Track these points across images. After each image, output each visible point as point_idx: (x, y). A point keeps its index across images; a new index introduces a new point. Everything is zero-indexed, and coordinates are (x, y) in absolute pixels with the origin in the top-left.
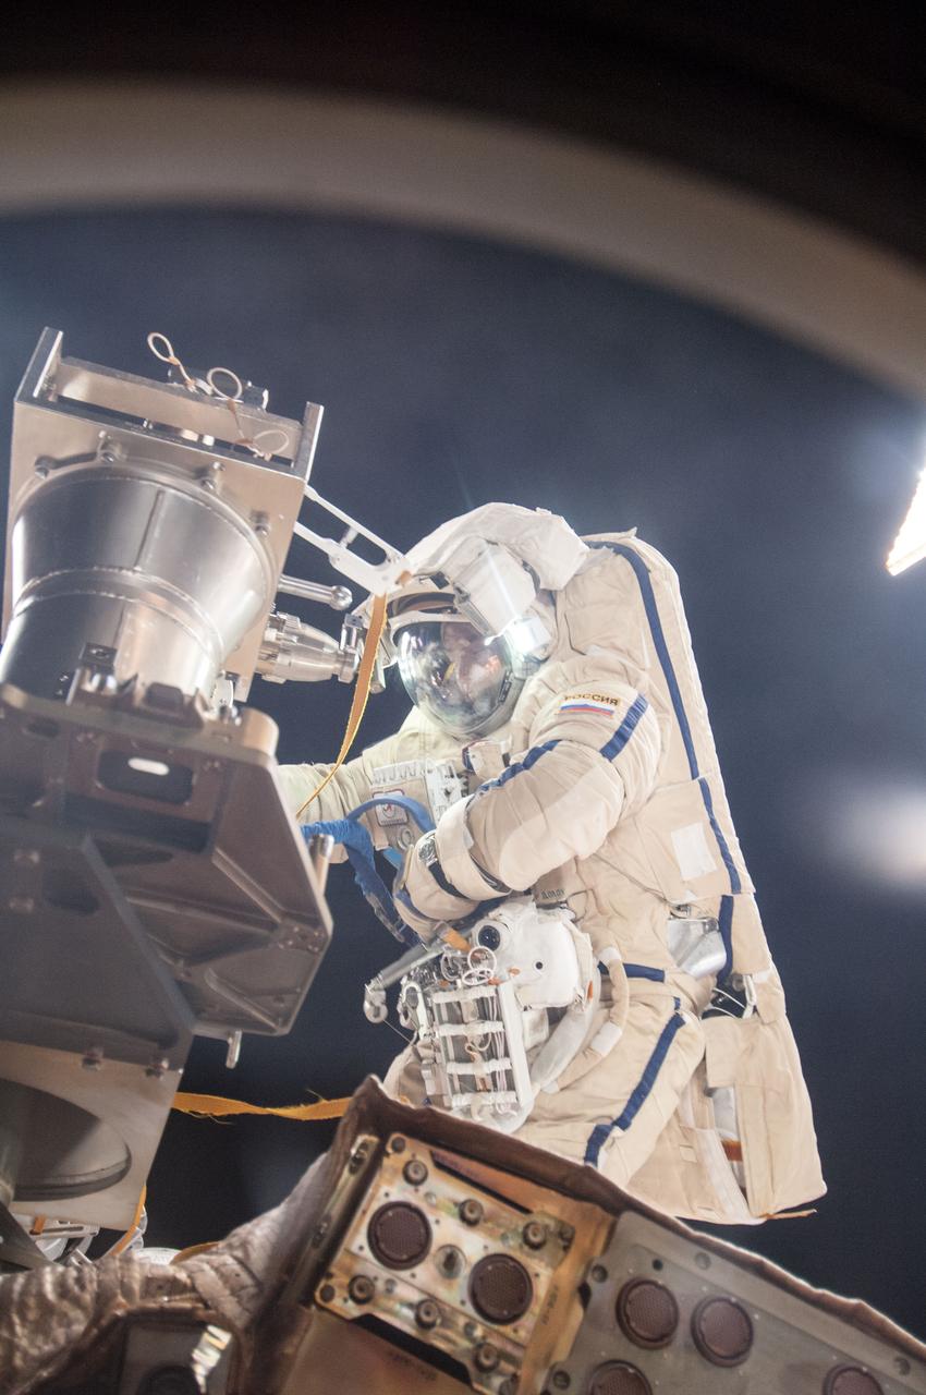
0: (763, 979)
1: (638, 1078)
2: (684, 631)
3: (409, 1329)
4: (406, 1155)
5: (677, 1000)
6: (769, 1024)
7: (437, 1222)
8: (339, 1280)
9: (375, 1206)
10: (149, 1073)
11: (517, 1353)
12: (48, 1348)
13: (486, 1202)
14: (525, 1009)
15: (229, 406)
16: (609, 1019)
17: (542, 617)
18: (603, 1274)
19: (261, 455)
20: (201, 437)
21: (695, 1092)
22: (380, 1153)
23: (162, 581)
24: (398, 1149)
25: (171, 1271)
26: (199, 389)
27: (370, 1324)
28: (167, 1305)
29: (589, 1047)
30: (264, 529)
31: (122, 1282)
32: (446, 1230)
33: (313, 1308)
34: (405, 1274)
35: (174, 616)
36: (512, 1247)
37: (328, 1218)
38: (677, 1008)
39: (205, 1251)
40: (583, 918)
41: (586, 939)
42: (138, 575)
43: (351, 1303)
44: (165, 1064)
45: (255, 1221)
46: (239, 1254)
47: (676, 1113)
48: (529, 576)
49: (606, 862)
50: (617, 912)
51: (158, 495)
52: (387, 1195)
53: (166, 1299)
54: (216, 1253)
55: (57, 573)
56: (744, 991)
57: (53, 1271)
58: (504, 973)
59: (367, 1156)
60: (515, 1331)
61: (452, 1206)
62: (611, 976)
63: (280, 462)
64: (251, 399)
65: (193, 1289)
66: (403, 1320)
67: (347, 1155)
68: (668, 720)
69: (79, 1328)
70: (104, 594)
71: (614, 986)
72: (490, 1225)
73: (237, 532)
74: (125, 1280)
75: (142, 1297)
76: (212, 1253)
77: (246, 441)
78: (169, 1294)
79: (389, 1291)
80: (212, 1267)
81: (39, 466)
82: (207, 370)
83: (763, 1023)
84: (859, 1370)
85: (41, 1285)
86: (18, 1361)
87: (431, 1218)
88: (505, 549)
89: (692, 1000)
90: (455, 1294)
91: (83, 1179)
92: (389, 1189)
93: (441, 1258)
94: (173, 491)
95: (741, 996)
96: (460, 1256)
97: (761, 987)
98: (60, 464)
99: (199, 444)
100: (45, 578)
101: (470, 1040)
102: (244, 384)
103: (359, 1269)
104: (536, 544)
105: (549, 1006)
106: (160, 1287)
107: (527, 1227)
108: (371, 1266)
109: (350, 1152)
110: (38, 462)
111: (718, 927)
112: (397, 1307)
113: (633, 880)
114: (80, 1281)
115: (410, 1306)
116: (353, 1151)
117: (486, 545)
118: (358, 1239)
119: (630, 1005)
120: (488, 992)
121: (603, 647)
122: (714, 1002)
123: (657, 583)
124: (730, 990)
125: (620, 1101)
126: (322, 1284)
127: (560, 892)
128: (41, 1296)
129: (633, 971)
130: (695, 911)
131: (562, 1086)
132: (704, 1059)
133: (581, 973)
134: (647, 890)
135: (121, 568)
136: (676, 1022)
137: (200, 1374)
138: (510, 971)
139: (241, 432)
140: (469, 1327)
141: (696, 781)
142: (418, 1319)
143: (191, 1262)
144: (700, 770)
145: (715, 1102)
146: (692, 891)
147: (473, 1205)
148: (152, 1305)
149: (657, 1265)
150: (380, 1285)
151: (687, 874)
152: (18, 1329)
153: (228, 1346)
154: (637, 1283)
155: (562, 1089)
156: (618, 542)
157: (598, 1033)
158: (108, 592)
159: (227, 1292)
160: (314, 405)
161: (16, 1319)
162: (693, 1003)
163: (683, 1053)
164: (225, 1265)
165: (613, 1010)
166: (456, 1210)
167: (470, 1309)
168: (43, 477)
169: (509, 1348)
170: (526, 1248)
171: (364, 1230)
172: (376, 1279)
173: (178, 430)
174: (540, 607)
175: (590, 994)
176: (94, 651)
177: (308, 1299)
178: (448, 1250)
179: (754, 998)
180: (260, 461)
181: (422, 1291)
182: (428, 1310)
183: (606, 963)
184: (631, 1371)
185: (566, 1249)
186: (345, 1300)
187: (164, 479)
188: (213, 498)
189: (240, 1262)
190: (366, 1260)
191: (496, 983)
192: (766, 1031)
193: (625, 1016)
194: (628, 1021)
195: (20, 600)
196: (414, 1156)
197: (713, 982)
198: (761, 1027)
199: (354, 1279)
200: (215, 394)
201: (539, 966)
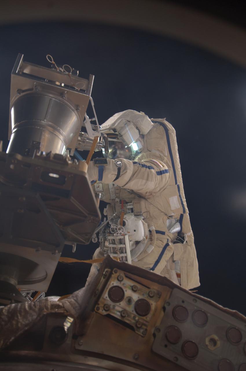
0: (189, 235)
1: (157, 258)
2: (176, 146)
3: (119, 318)
4: (118, 274)
5: (168, 239)
6: (190, 246)
7: (126, 291)
8: (101, 305)
9: (110, 287)
10: (53, 254)
11: (147, 324)
12: (27, 322)
13: (139, 286)
14: (131, 241)
15: (69, 75)
16: (151, 244)
17: (140, 141)
18: (169, 304)
19: (77, 89)
20: (61, 84)
21: (171, 261)
22: (111, 273)
23: (52, 124)
24: (116, 272)
25: (58, 303)
26: (60, 70)
27: (109, 316)
28: (57, 312)
29: (146, 251)
30: (79, 110)
31: (45, 306)
32: (128, 293)
33: (94, 312)
34: (118, 304)
35: (55, 133)
36: (145, 297)
37: (98, 290)
38: (168, 241)
39: (66, 298)
40: (146, 218)
41: (146, 224)
42: (45, 122)
43: (104, 311)
44: (57, 251)
45: (79, 290)
46: (75, 298)
47: (166, 266)
48: (138, 131)
49: (153, 205)
50: (154, 217)
51: (50, 100)
52: (113, 284)
53: (57, 310)
54: (69, 298)
55: (24, 121)
56: (184, 237)
57: (28, 303)
58: (126, 232)
59: (108, 274)
60: (146, 318)
61: (130, 287)
62: (152, 233)
63: (82, 91)
64: (74, 73)
65: (64, 307)
66: (117, 315)
67: (103, 274)
68: (171, 170)
69: (35, 317)
70: (36, 127)
71: (153, 236)
72: (139, 292)
73: (71, 110)
74: (46, 305)
75: (51, 309)
76: (68, 298)
77: (73, 85)
78: (57, 309)
79: (114, 308)
80: (68, 302)
81: (18, 92)
82: (63, 65)
83: (188, 245)
84: (235, 328)
85: (25, 306)
86: (19, 325)
87: (124, 290)
88: (132, 124)
89: (171, 239)
90: (131, 309)
91: (35, 280)
92: (114, 283)
93: (127, 300)
94: (54, 99)
95: (183, 238)
96: (132, 299)
97: (189, 236)
98: (23, 91)
99: (61, 86)
100: (20, 123)
101: (117, 248)
102: (72, 69)
103: (106, 302)
104: (140, 122)
105: (136, 240)
106: (55, 307)
107: (149, 292)
108: (109, 302)
109: (103, 273)
110: (18, 91)
111: (179, 221)
112: (116, 312)
113: (159, 209)
114: (35, 305)
115: (119, 312)
116: (104, 273)
117: (127, 122)
118: (106, 295)
119: (157, 241)
120: (122, 237)
121: (155, 150)
122: (176, 239)
123: (170, 133)
124: (180, 236)
125: (152, 264)
126: (97, 306)
127: (141, 212)
128: (25, 309)
129: (158, 232)
130: (174, 217)
131: (138, 260)
132: (173, 253)
133: (145, 233)
134: (162, 212)
135: (41, 120)
136: (167, 245)
137: (66, 328)
138: (128, 232)
139: (72, 83)
140: (134, 317)
141: (176, 185)
142: (121, 315)
143: (63, 301)
144: (178, 182)
145: (175, 264)
146: (173, 213)
147: (135, 287)
148: (53, 311)
149: (183, 302)
150: (111, 307)
151: (173, 208)
152: (19, 317)
153: (73, 321)
154: (178, 306)
155: (138, 261)
156: (161, 122)
157: (148, 247)
158: (38, 127)
159: (72, 308)
160: (91, 75)
161: (19, 315)
162: (172, 240)
163: (168, 252)
164: (71, 301)
165: (152, 242)
166: (131, 288)
167: (134, 313)
168: (19, 95)
169: (145, 322)
170: (149, 297)
171: (107, 293)
172: (110, 305)
173: (55, 82)
174: (140, 139)
175: (147, 238)
176: (35, 143)
177: (93, 310)
178: (129, 298)
179: (186, 239)
180: (77, 90)
181: (122, 308)
182: (124, 312)
183: (151, 230)
184: (176, 328)
185: (159, 297)
186: (103, 310)
187: (51, 95)
188: (65, 101)
189: (75, 300)
190: (108, 300)
191: (124, 235)
192: (189, 247)
193: (155, 243)
194: (156, 245)
195: (14, 128)
196: (120, 274)
197: (176, 234)
198: (188, 246)
199: (105, 305)
200: (64, 72)
201: (135, 231)
